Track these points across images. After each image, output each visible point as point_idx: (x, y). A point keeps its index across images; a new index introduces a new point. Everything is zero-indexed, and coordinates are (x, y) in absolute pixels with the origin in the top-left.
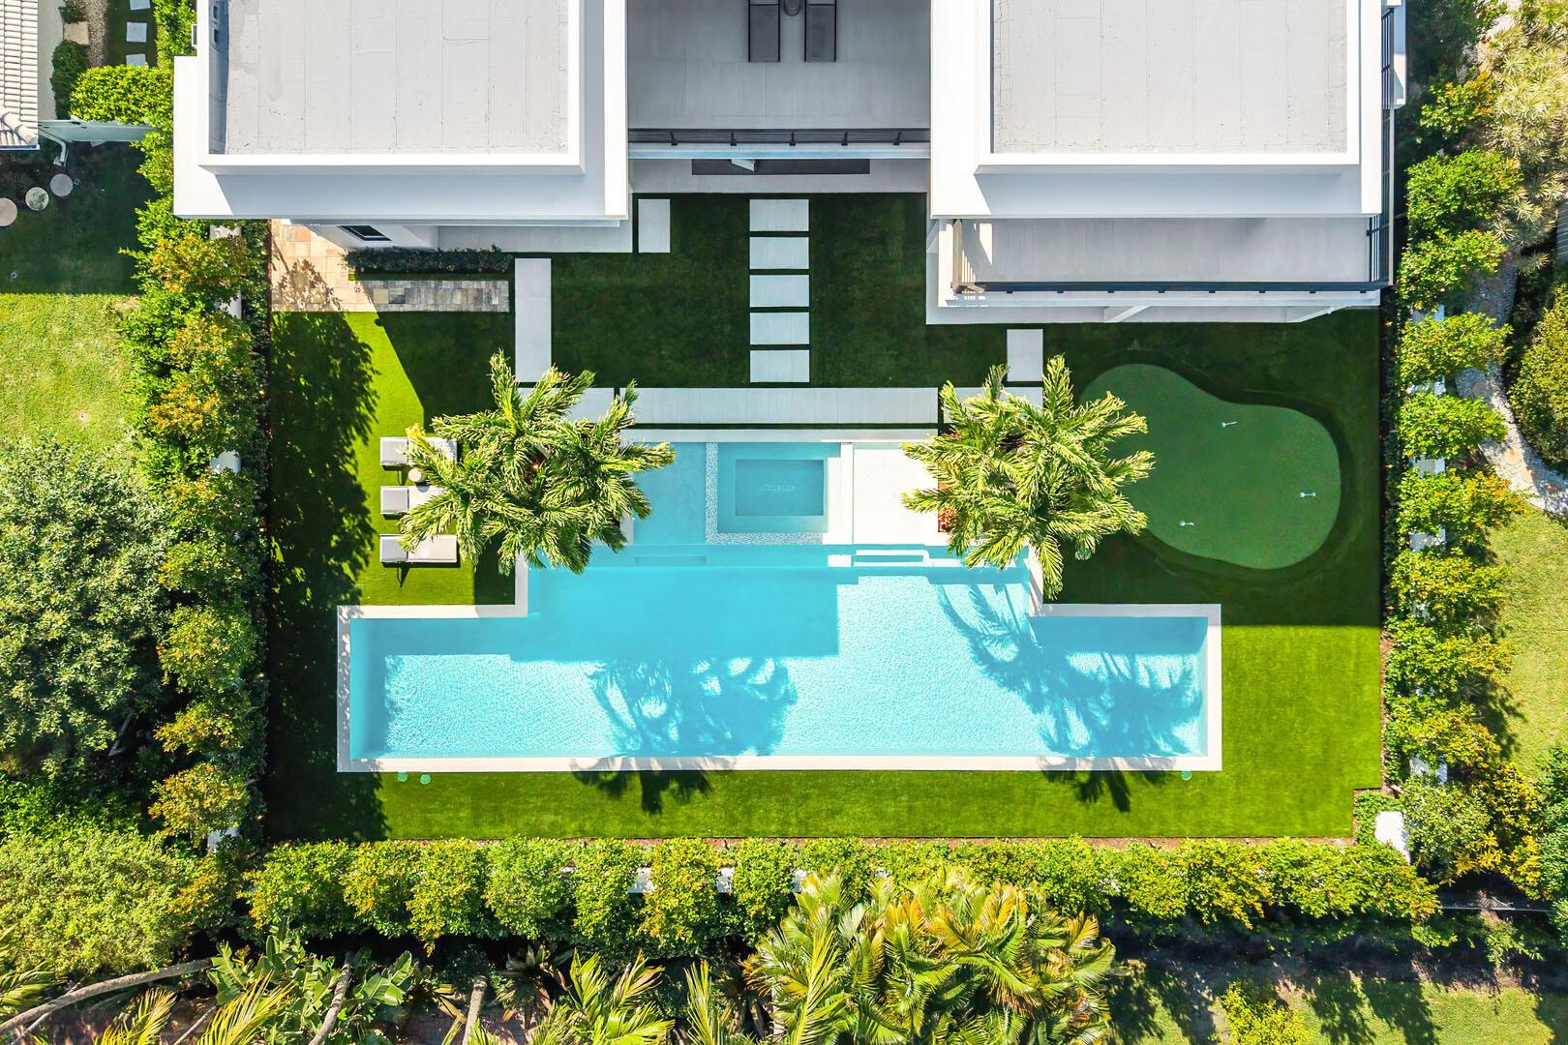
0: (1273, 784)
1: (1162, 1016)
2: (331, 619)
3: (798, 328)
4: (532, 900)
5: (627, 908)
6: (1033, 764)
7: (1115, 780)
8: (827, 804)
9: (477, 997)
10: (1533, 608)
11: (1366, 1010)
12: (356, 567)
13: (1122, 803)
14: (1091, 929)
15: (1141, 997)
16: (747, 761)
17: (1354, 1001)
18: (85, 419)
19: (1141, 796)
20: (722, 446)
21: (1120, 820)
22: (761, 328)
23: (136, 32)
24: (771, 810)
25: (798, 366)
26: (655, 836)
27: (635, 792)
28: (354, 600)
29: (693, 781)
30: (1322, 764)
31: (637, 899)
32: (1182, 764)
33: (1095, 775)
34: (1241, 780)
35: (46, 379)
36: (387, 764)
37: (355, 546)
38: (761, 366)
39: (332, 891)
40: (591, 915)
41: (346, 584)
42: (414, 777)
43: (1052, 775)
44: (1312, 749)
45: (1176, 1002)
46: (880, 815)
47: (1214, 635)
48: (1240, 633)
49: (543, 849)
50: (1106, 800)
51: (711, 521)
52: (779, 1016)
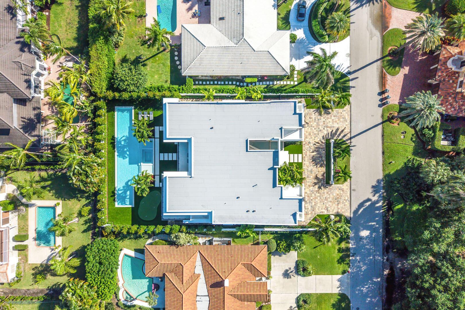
0: (114, 213)
1: (88, 201)
2: (132, 106)
3: (166, 159)
4: (99, 131)
5: (99, 141)
6: (116, 186)
7: (114, 195)
8: (111, 162)
9: (89, 123)
10: (134, 243)
11: (88, 224)
12: (138, 109)
13: (112, 196)
14: (96, 190)
15: (90, 199)
16: (116, 154)
17: (90, 223)
18: (156, 77)
19: (112, 198)
20: (152, 150)
21: (110, 196)
22: (166, 154)
23: (197, 83)
24: (111, 156)
25: (162, 159)
26: (108, 143)
27: (112, 141)
28: (135, 109)
29: (114, 147)
30: (116, 218)
31: (100, 141)
32: (116, 203)
33: (115, 193)
34: (114, 209)
35: (160, 72)
36: (116, 113)
37: (141, 109)
38: (162, 154)
39: (100, 108)
40: (97, 137)
41: (136, 108)
42: (114, 115)
43: (115, 188)
44: (118, 217)
45: (89, 203)
46: (110, 168)
47: (131, 206)
48: (131, 209)
49: (106, 131)
50: (112, 194)
51: (144, 149)
52: (85, 157)
